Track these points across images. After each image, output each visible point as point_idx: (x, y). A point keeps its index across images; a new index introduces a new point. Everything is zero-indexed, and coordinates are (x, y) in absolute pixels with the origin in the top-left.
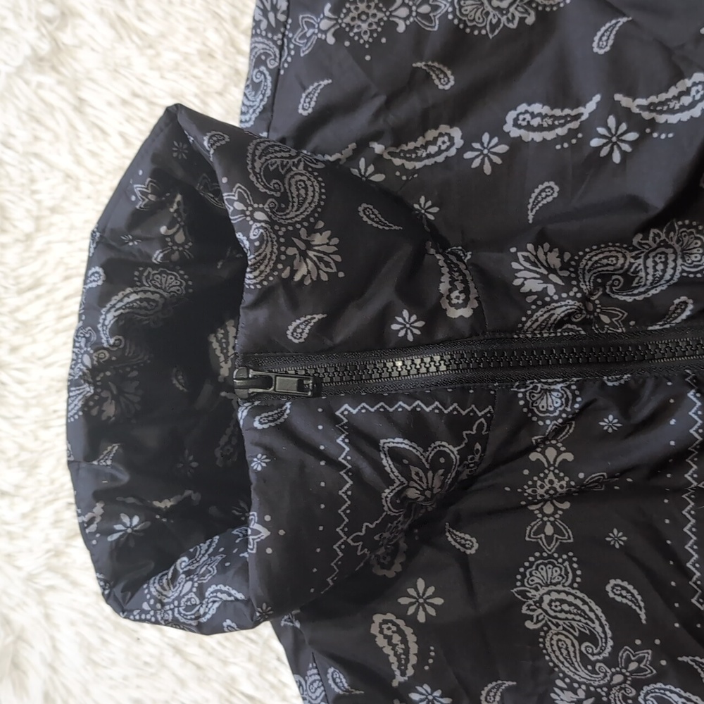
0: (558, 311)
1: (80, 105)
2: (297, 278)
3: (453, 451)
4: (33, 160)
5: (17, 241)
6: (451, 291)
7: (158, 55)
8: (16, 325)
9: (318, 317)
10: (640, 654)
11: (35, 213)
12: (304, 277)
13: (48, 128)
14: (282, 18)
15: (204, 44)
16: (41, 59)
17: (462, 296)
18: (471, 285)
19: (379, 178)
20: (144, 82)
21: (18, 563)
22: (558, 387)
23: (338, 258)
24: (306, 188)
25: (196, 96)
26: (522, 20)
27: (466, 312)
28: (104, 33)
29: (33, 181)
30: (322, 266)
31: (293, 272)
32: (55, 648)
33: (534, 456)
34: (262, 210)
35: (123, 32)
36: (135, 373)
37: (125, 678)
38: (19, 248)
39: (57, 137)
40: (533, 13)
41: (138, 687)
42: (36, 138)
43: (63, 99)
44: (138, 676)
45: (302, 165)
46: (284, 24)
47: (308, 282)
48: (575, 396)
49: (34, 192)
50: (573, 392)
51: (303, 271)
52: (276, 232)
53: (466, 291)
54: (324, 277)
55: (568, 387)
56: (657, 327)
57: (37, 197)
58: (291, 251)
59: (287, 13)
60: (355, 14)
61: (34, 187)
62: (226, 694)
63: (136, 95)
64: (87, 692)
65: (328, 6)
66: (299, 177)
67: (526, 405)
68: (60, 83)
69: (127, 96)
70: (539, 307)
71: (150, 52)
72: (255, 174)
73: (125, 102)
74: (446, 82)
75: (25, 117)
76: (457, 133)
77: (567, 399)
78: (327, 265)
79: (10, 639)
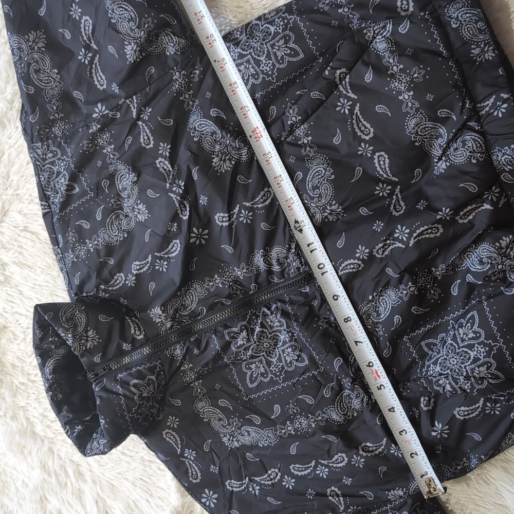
0: (168, 326)
1: (21, 293)
2: (88, 348)
3: (153, 378)
4: (15, 315)
5: (21, 341)
6: (135, 332)
7: (35, 270)
8: (33, 368)
9: (100, 355)
10: (234, 419)
11: (23, 331)
12: (90, 347)
13: (15, 303)
14: (61, 256)
15: (47, 263)
16: (3, 282)
17: (139, 332)
18: (141, 326)
19: (107, 295)
20: (35, 280)
21: (67, 442)
22: (178, 346)
23: (98, 336)
24: (81, 318)
25: (51, 280)
26: (123, 236)
27: (142, 337)
28: (17, 269)
29: (17, 321)
30: (94, 341)
31: (86, 347)
32: (89, 465)
33: (182, 368)
34: (70, 333)
35: (22, 267)
36: (64, 381)
37: (112, 467)
38: (23, 343)
39: (18, 305)
40: (125, 233)
41: (117, 469)
42: (12, 307)
43: (15, 292)
44: (115, 465)
45: (77, 311)
46: (63, 257)
47: (92, 347)
48: (183, 348)
49: (20, 324)
50: (182, 347)
51: (89, 345)
52: (76, 338)
53: (140, 330)
54: (96, 344)
55: (181, 345)
56: (200, 317)
57: (21, 325)
58: (83, 341)
59: (62, 254)
60: (78, 250)
61: (19, 323)
62: (142, 462)
63: (35, 285)
64: (104, 475)
65: (70, 251)
66: (78, 316)
67: (170, 355)
68: (11, 288)
69: (32, 286)
70: (162, 326)
71: (33, 270)
72: (64, 323)
73: (33, 288)
74: (112, 262)
75: (7, 302)
76: (122, 274)
77: (181, 350)
78: (95, 340)
79: (75, 466)
